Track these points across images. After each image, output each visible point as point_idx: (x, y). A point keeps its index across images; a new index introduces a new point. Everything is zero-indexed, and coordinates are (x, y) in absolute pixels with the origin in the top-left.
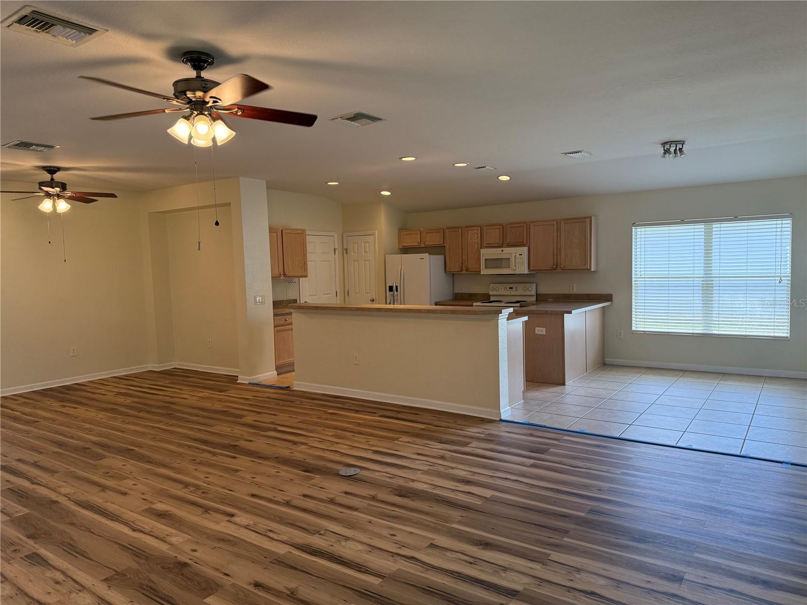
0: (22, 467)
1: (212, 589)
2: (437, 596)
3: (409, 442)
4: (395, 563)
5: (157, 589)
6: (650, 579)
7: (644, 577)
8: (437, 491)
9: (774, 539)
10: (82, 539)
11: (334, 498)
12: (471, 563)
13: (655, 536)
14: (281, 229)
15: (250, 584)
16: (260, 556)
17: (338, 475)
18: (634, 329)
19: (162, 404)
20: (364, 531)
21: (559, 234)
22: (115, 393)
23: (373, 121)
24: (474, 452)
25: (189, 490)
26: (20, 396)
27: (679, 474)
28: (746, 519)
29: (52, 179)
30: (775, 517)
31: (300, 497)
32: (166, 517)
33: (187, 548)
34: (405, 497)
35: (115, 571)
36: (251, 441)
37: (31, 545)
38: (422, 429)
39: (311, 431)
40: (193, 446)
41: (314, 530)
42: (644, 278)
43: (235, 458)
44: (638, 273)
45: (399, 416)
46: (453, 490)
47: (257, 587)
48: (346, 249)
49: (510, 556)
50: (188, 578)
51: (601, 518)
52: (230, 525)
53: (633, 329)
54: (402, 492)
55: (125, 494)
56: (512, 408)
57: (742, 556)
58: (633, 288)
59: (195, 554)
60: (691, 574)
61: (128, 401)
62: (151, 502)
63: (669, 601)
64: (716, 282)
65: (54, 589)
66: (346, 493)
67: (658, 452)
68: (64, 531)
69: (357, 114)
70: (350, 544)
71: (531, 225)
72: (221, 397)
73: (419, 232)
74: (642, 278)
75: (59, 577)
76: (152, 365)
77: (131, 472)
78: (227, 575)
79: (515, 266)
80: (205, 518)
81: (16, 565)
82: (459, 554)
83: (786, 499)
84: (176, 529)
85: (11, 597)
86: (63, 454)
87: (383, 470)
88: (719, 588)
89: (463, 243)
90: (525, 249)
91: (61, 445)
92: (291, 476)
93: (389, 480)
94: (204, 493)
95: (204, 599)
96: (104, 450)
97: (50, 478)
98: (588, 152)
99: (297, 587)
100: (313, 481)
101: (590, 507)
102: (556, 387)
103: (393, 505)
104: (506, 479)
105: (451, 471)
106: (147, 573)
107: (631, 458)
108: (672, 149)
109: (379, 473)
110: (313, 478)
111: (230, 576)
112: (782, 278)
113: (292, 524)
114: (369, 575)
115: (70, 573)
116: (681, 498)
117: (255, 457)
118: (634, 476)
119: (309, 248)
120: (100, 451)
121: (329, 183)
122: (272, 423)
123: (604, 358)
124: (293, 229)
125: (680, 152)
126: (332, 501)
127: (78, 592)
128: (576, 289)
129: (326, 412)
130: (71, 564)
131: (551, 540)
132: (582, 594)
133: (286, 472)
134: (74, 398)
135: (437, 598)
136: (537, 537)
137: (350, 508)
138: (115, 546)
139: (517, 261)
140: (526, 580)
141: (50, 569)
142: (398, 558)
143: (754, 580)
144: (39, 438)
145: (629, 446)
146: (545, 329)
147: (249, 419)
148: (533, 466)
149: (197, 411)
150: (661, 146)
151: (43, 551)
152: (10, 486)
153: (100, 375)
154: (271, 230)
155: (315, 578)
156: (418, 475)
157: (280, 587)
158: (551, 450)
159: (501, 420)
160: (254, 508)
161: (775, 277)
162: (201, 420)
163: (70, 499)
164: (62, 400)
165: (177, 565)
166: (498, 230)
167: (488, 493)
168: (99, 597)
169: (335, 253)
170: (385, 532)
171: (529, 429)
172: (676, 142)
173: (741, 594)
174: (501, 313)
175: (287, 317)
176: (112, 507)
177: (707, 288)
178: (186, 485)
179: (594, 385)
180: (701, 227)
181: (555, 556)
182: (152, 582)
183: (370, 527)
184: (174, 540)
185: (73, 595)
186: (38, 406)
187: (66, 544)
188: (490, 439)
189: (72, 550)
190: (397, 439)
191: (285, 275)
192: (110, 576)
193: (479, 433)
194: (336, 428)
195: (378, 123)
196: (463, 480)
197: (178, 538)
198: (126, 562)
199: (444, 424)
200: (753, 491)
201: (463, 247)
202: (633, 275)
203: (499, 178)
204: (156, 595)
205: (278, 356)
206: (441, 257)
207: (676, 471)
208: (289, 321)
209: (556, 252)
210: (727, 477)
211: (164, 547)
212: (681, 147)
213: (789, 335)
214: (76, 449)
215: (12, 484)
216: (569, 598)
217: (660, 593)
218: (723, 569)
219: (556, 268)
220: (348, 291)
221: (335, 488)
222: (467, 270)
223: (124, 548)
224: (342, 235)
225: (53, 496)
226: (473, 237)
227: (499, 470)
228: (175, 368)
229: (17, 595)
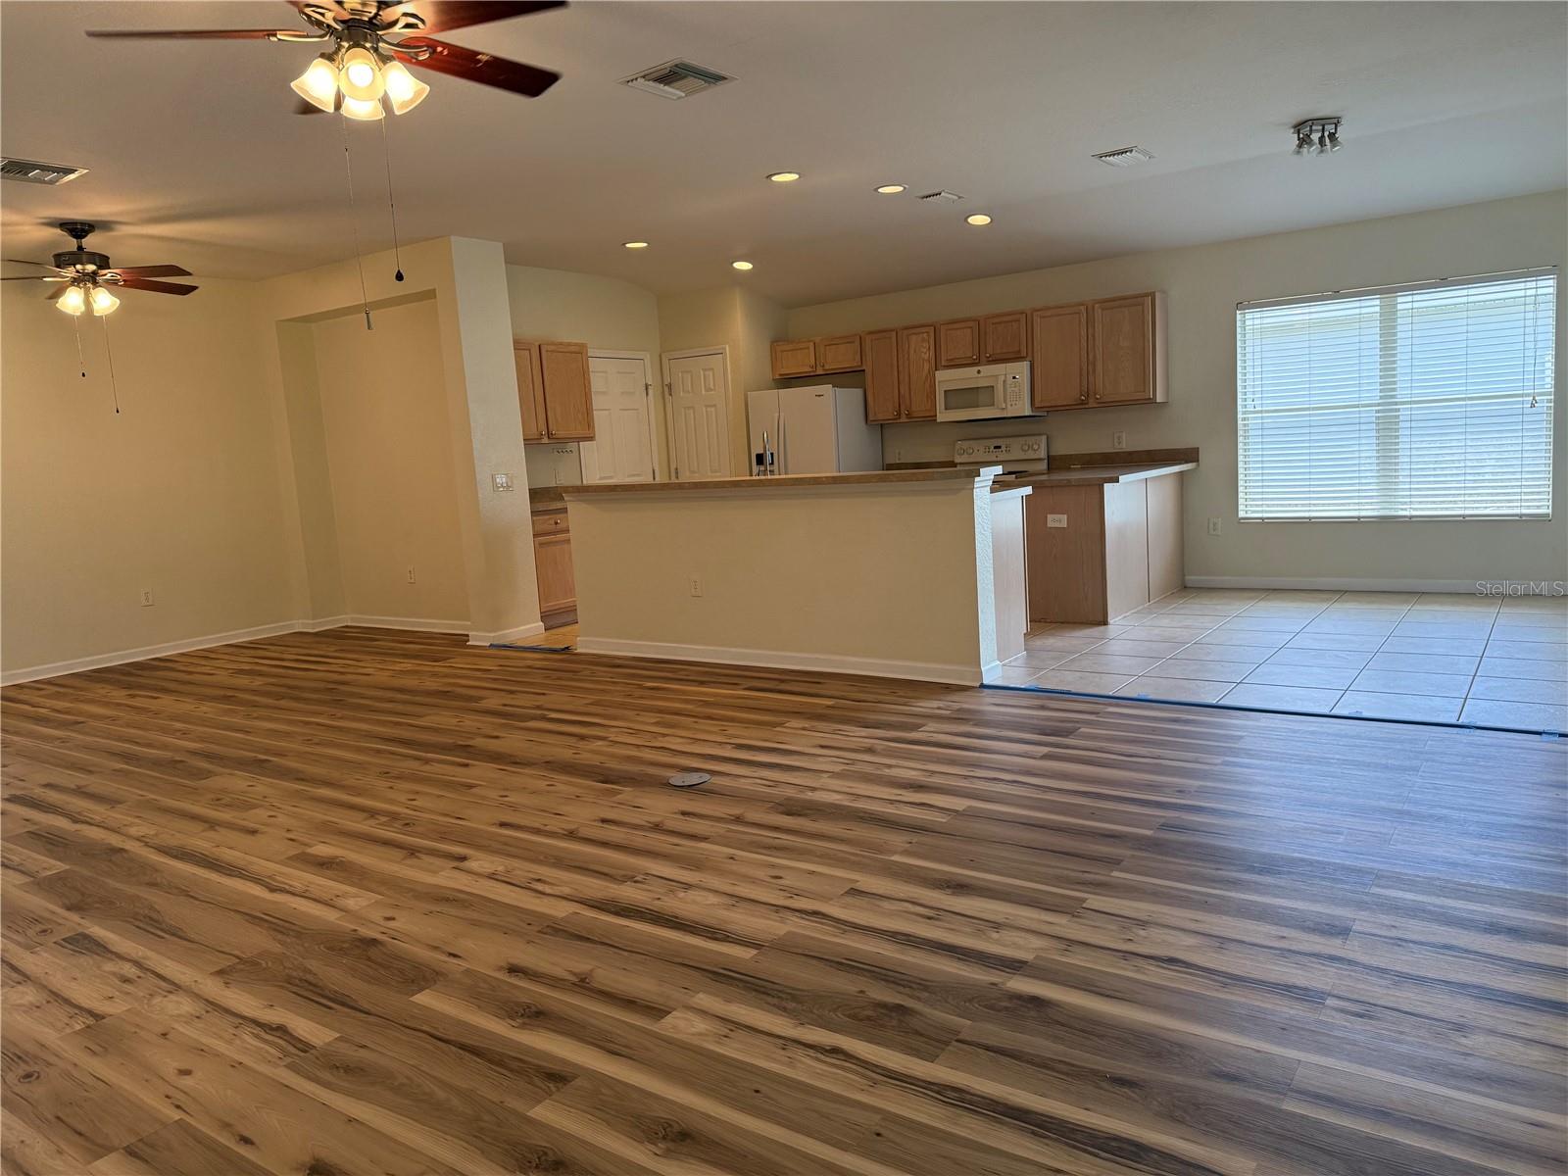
0: (53, 796)
1: (424, 978)
2: (866, 973)
3: (804, 729)
4: (782, 922)
5: (320, 984)
6: (1285, 932)
7: (1274, 930)
8: (860, 805)
9: (1531, 859)
10: (172, 909)
11: (662, 822)
12: (930, 918)
13: (1293, 862)
14: (537, 344)
15: (500, 969)
16: (522, 924)
17: (667, 785)
18: (1241, 514)
19: (322, 685)
20: (720, 872)
21: (1090, 331)
22: (231, 671)
23: (709, 82)
24: (932, 739)
25: (377, 822)
26: (49, 682)
27: (1338, 759)
28: (1471, 828)
29: (80, 248)
30: (1529, 823)
31: (596, 824)
32: (334, 866)
33: (377, 915)
34: (800, 815)
35: (237, 957)
36: (497, 737)
37: (75, 922)
38: (828, 707)
39: (615, 718)
40: (385, 750)
41: (624, 876)
42: (1261, 412)
43: (466, 765)
44: (1249, 402)
45: (783, 687)
46: (892, 802)
47: (513, 974)
48: (670, 386)
49: (1009, 904)
50: (381, 965)
51: (1183, 838)
52: (457, 874)
53: (1240, 516)
54: (791, 808)
55: (254, 832)
56: (1004, 665)
57: (1469, 889)
58: (1240, 433)
59: (391, 924)
60: (1362, 921)
61: (258, 682)
62: (306, 845)
63: (1323, 968)
64: (1404, 412)
65: (121, 992)
66: (684, 813)
67: (1296, 726)
68: (138, 896)
69: (676, 66)
70: (692, 894)
71: (1035, 318)
72: (436, 669)
73: (812, 344)
74: (1257, 412)
75: (130, 970)
76: (300, 621)
77: (265, 797)
78: (455, 956)
79: (1005, 401)
80: (411, 866)
81: (45, 955)
82: (906, 904)
83: (1551, 793)
84: (353, 884)
85: (38, 1007)
86: (133, 772)
87: (756, 775)
88: (1422, 943)
89: (900, 363)
90: (1025, 366)
91: (127, 757)
92: (578, 791)
93: (768, 790)
94: (407, 824)
95: (413, 995)
96: (212, 763)
97: (110, 813)
98: (1144, 153)
99: (591, 971)
100: (619, 796)
101: (1162, 821)
102: (1090, 628)
103: (776, 829)
104: (995, 779)
105: (887, 771)
106: (301, 959)
107: (1241, 737)
108: (1315, 137)
109: (748, 780)
110: (619, 792)
111: (460, 957)
112: (1536, 398)
113: (580, 868)
114: (733, 945)
115: (150, 964)
116: (1344, 799)
117: (507, 764)
118: (1248, 766)
119: (597, 383)
120: (205, 765)
121: (628, 245)
122: (538, 707)
123: (1184, 575)
124: (561, 344)
125: (1331, 141)
126: (657, 828)
127: (166, 994)
128: (1127, 443)
129: (641, 687)
130: (153, 950)
131: (1086, 875)
132: (1152, 962)
133: (564, 784)
134: (152, 682)
135: (865, 976)
136: (1059, 872)
137: (693, 837)
138: (238, 917)
139: (1009, 390)
140: (1037, 942)
141: (113, 960)
142: (788, 915)
143: (1493, 928)
144: (87, 748)
145: (1237, 718)
146: (1066, 516)
147: (493, 702)
148: (1045, 757)
149: (389, 694)
150: (1292, 130)
151: (97, 931)
152: (32, 828)
153: (201, 642)
154: (518, 345)
155: (626, 954)
156: (822, 781)
157: (559, 972)
158: (1082, 730)
159: (983, 686)
160: (506, 844)
161: (1522, 395)
162: (400, 707)
163: (147, 844)
164: (129, 687)
165: (358, 944)
166: (969, 330)
167: (960, 804)
168: (207, 1000)
169: (647, 394)
170: (761, 874)
171: (1038, 698)
172: (1323, 121)
173: (1467, 951)
174: (979, 476)
175: (559, 517)
176: (228, 855)
177: (1387, 427)
178: (372, 813)
179: (1165, 622)
180: (1372, 306)
181: (1095, 901)
182: (310, 972)
183: (734, 867)
184: (351, 903)
185: (157, 1000)
186: (82, 698)
187: (142, 918)
188: (962, 716)
189: (151, 925)
190: (781, 725)
191: (549, 435)
192: (229, 966)
193: (939, 708)
194: (660, 711)
195: (721, 87)
196: (910, 784)
197: (358, 900)
198: (257, 941)
199: (871, 697)
200: (1486, 782)
201: (901, 368)
202: (1240, 409)
203: (970, 220)
204: (319, 994)
205: (544, 594)
206: (858, 393)
207: (1331, 756)
208: (562, 526)
209: (1085, 368)
210: (1433, 761)
211: (331, 916)
212: (1333, 131)
213: (1550, 511)
214: (157, 764)
215: (35, 824)
216: (1125, 969)
217: (1306, 954)
218: (1430, 912)
219: (1085, 404)
220: (677, 469)
221: (661, 806)
222: (908, 416)
223: (254, 919)
224: (660, 356)
225: (115, 840)
226: (921, 350)
227: (981, 766)
228: (347, 627)
229: (48, 1002)
